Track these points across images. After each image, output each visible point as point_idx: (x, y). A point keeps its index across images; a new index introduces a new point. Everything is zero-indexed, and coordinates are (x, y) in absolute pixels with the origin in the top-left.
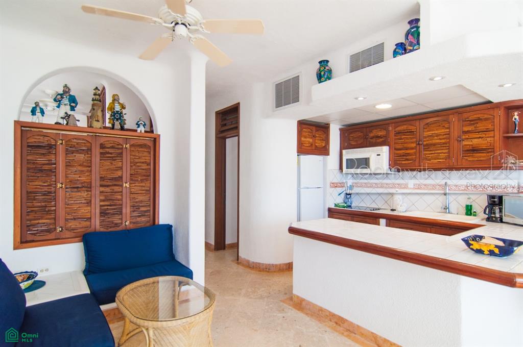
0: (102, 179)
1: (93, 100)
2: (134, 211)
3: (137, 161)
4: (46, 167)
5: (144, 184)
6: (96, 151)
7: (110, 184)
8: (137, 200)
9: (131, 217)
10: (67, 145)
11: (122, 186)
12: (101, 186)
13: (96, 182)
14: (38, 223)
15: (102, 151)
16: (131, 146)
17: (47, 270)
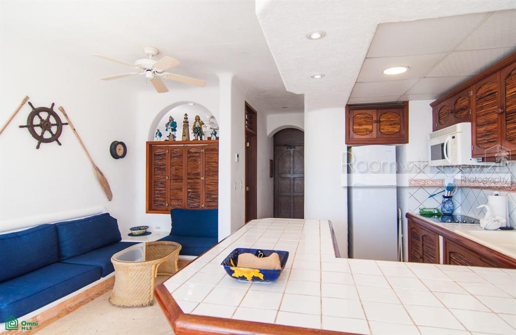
0: (188, 174)
1: (184, 122)
2: (208, 198)
3: (209, 161)
4: (162, 167)
5: (214, 178)
6: (185, 155)
7: (194, 177)
8: (210, 190)
9: (206, 201)
10: (171, 153)
11: (200, 179)
12: (188, 179)
13: (185, 177)
14: (159, 200)
15: (189, 155)
16: (205, 150)
17: (159, 228)
